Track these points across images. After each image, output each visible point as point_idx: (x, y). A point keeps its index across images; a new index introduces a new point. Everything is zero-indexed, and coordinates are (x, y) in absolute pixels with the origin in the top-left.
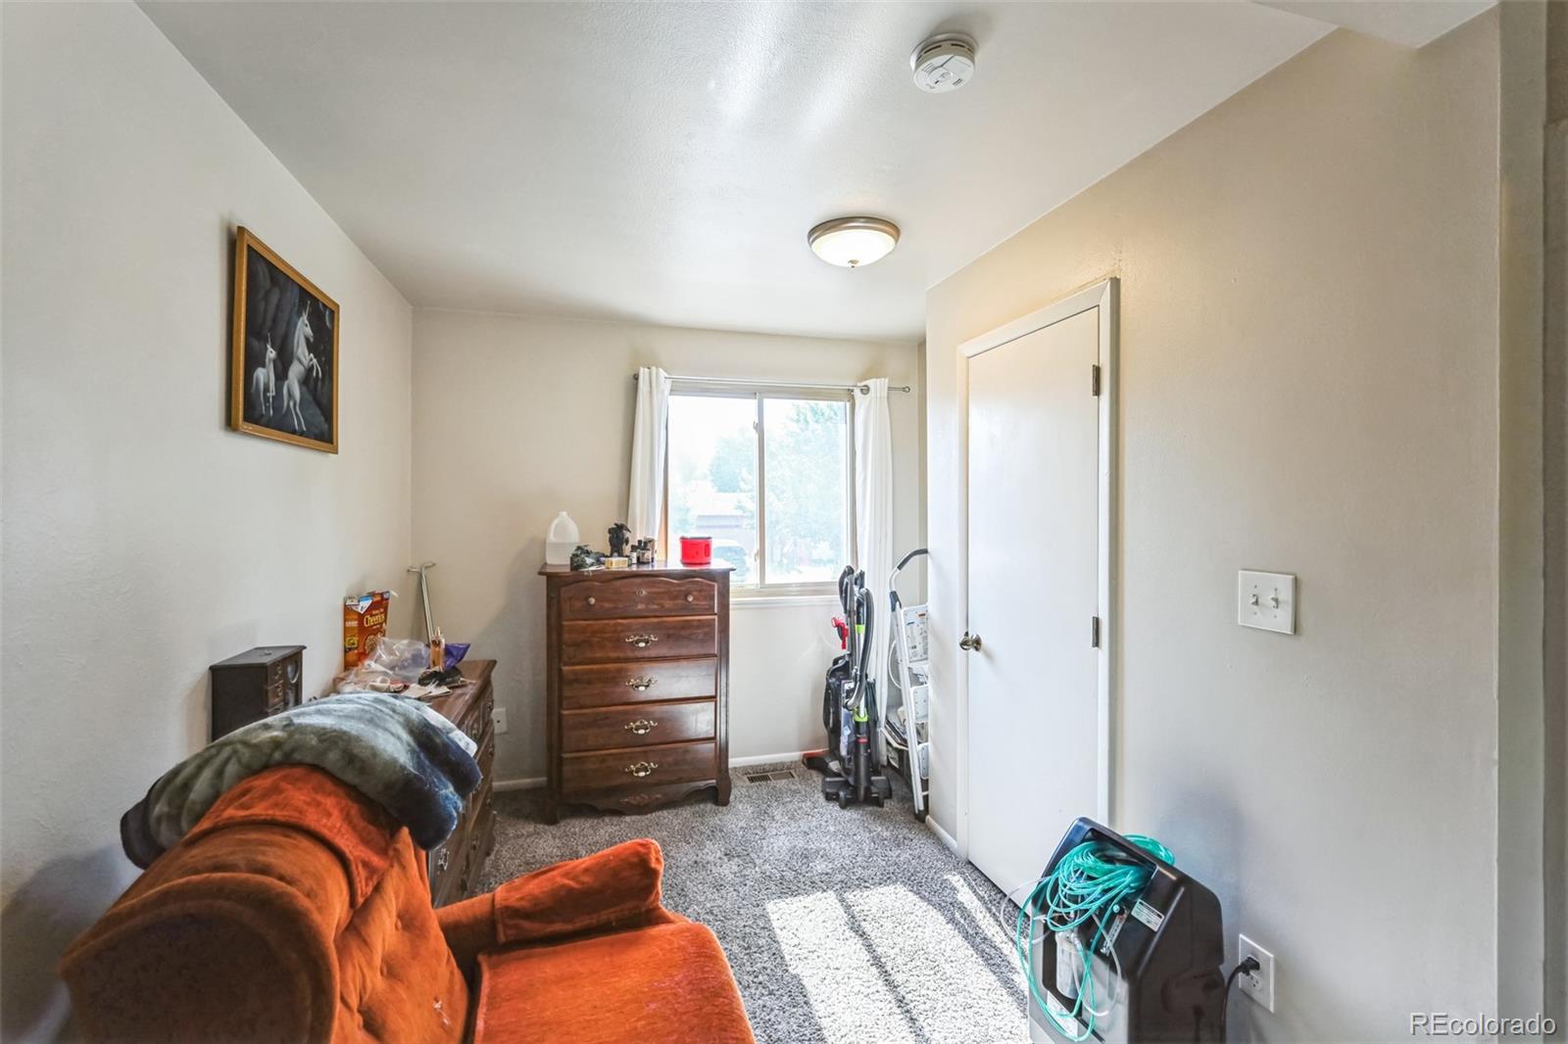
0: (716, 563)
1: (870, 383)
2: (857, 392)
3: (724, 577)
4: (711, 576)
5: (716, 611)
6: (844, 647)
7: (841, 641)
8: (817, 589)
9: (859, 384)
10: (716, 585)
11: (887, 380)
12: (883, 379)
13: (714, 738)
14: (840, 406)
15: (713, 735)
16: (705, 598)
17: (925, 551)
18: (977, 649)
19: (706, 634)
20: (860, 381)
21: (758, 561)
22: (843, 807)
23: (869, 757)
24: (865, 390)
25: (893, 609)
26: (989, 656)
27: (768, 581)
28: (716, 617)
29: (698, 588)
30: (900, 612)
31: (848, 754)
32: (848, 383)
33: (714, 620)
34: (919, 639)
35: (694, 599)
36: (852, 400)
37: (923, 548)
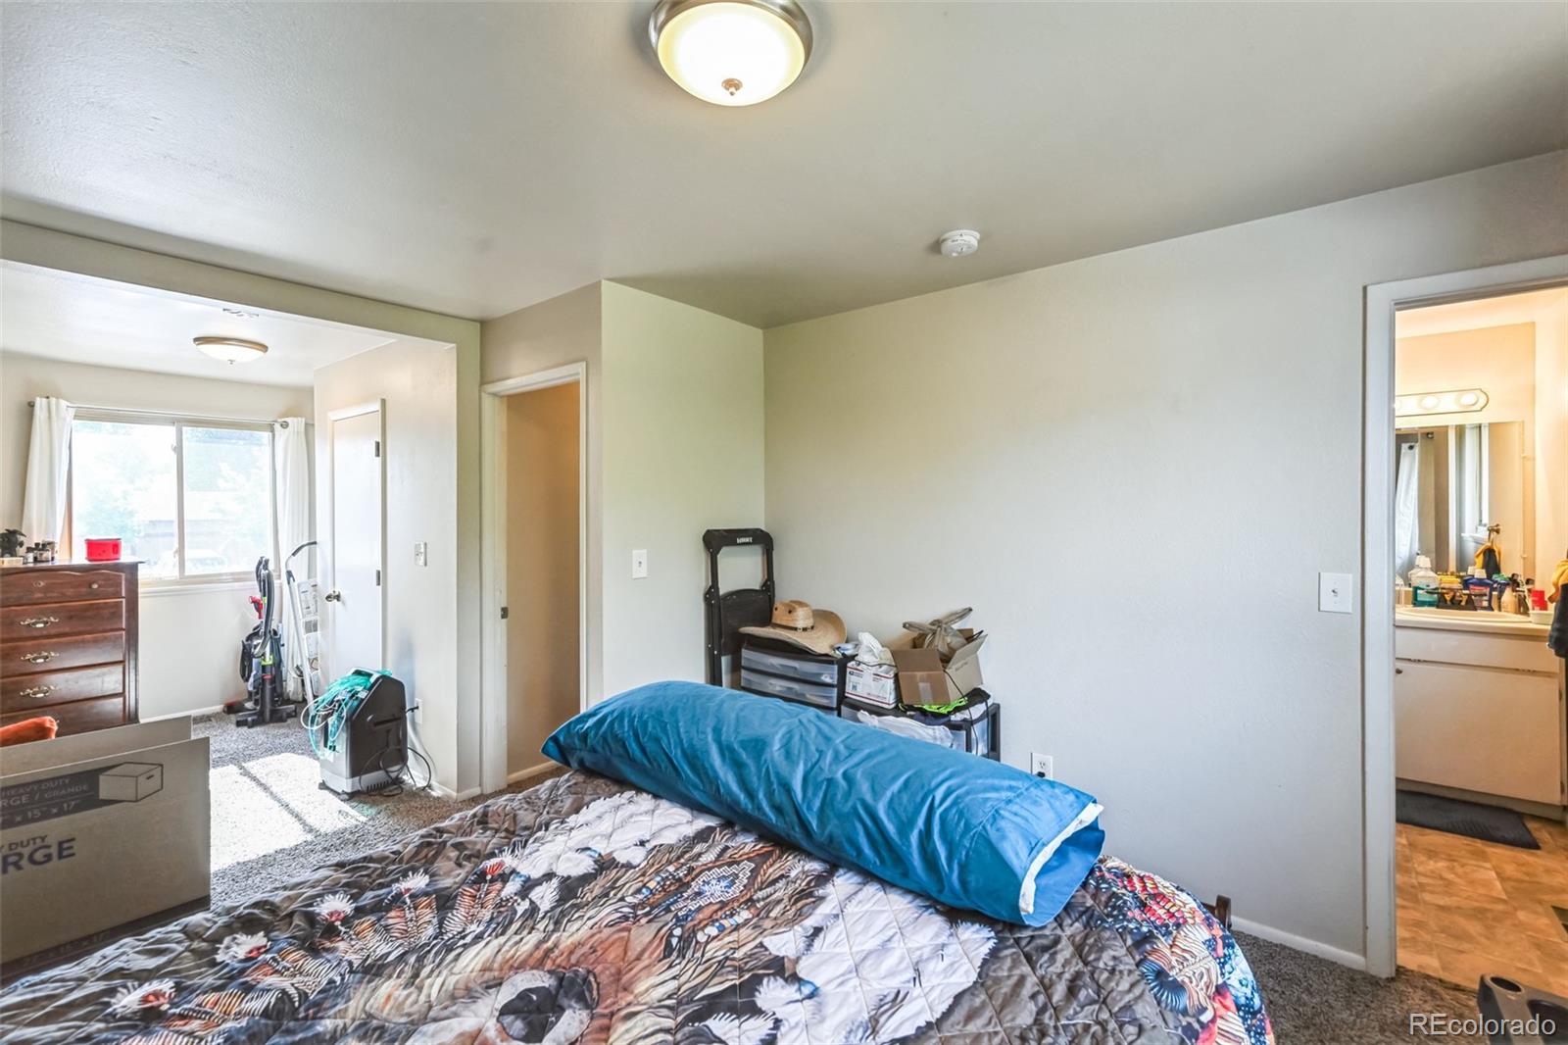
0: (125, 557)
1: (289, 420)
2: (277, 426)
3: (133, 568)
4: (120, 568)
5: (123, 595)
6: (260, 617)
7: (257, 614)
8: (238, 578)
9: (279, 420)
10: (123, 575)
11: (304, 419)
12: (300, 419)
13: (122, 694)
14: (266, 435)
15: (121, 691)
16: (112, 586)
17: (315, 543)
18: (338, 600)
19: (114, 613)
20: (281, 418)
21: (177, 557)
22: (249, 727)
23: (274, 690)
24: (285, 425)
25: (289, 583)
26: (344, 603)
27: (187, 574)
28: (124, 600)
29: (102, 578)
30: (294, 585)
31: (254, 688)
32: (269, 419)
33: (122, 602)
34: (311, 603)
35: (100, 586)
36: (273, 431)
37: (312, 541)
